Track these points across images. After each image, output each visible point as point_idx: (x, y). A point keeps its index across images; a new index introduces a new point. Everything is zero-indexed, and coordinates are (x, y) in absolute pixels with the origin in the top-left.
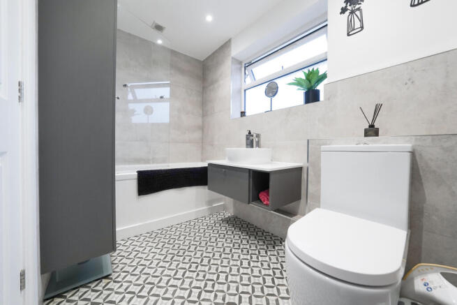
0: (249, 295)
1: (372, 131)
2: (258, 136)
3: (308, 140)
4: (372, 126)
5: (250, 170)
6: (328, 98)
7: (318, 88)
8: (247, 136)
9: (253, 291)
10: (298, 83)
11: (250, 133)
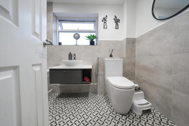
0: (85, 121)
1: (111, 56)
2: (75, 55)
3: (98, 58)
4: (111, 54)
5: (81, 69)
6: (97, 44)
7: (94, 40)
8: (69, 54)
9: (84, 118)
10: (89, 37)
11: (70, 53)
